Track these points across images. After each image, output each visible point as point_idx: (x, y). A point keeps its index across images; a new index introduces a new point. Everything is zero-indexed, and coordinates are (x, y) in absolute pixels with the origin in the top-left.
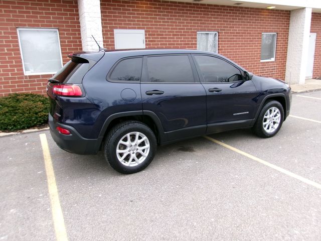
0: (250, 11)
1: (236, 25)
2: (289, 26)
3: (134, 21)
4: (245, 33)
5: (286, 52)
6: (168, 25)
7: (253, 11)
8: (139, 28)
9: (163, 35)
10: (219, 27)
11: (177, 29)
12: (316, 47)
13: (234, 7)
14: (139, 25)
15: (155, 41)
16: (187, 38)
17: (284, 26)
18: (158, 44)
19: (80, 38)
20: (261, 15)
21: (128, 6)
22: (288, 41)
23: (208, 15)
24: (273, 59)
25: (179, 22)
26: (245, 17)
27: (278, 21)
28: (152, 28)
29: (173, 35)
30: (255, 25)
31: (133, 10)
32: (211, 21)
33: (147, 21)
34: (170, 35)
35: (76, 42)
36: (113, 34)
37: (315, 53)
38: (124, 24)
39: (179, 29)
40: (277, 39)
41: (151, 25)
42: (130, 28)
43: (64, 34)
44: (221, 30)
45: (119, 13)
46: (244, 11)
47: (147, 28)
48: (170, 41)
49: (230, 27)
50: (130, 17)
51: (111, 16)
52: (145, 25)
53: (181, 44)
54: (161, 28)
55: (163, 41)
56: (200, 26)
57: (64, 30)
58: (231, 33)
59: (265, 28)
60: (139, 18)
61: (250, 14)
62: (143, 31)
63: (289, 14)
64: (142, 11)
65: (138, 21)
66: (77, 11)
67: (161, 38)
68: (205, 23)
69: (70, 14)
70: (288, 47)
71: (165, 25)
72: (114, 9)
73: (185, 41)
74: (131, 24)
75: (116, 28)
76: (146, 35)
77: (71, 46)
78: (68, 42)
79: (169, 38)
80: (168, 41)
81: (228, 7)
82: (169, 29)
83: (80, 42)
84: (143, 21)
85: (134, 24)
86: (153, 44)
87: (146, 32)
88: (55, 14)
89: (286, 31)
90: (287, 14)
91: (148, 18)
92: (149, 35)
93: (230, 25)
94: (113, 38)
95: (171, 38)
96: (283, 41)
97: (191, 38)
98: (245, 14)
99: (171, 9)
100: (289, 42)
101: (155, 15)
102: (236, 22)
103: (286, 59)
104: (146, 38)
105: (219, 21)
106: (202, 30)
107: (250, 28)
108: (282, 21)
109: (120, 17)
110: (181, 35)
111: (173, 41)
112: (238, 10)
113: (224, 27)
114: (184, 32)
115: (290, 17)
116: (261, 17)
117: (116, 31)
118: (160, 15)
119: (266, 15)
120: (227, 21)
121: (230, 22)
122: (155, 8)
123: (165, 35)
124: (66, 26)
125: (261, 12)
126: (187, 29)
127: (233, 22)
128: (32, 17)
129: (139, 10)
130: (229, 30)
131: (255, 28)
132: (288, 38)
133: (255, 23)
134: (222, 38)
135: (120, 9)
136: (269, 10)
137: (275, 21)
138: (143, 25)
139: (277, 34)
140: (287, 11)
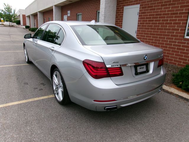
8: (137, 4)
14: (137, 1)
15: (145, 13)
16: (175, 7)
18: (147, 15)
28: (145, 2)
29: (162, 6)
34: (159, 6)
36: (123, 10)
38: (129, 2)
42: (132, 5)
47: (142, 2)
53: (168, 14)
55: (151, 12)
62: (139, 6)
67: (150, 10)
75: (125, 6)
76: (140, 8)
80: (156, 12)
85: (134, 2)
87: (140, 6)
92: (142, 8)
94: (123, 12)
95: (159, 9)
97: (181, 7)
104: (140, 11)
111: (161, 12)
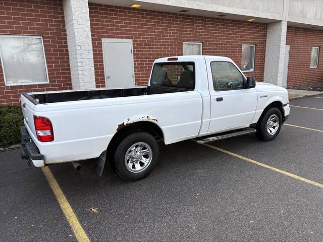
0: (232, 23)
1: (219, 36)
2: (266, 38)
3: (122, 30)
4: (227, 44)
5: (264, 63)
6: (155, 35)
7: (235, 24)
8: (127, 38)
9: (150, 45)
10: (204, 38)
11: (163, 39)
12: (289, 58)
13: (217, 19)
14: (127, 34)
15: (142, 51)
16: (173, 49)
17: (262, 38)
18: (146, 54)
19: (67, 46)
20: (241, 27)
21: (115, 15)
22: (265, 52)
23: (193, 26)
24: (252, 70)
25: (166, 33)
26: (226, 28)
27: (256, 33)
28: (140, 38)
29: (160, 45)
30: (236, 37)
31: (120, 19)
32: (196, 32)
33: (134, 31)
34: (158, 45)
35: (63, 50)
36: (101, 43)
37: (289, 64)
38: (112, 33)
39: (166, 39)
40: (255, 50)
41: (139, 34)
42: (118, 37)
43: (49, 42)
44: (205, 41)
45: (106, 21)
46: (226, 23)
47: (135, 37)
48: (158, 51)
49: (214, 38)
50: (118, 26)
51: (98, 25)
52: (133, 34)
54: (148, 38)
55: (150, 51)
56: (186, 37)
57: (49, 38)
58: (214, 44)
59: (245, 40)
60: (127, 27)
61: (232, 26)
62: (131, 41)
63: (267, 27)
64: (130, 20)
65: (126, 30)
66: (63, 18)
67: (148, 48)
68: (190, 34)
69: (55, 21)
70: (266, 58)
71: (152, 35)
72: (101, 17)
73: (172, 51)
74: (119, 34)
75: (104, 37)
76: (134, 44)
77: (57, 54)
78: (54, 50)
79: (156, 48)
80: (155, 51)
81: (211, 18)
82: (156, 39)
83: (67, 50)
84: (131, 31)
85: (121, 34)
86: (141, 54)
87: (133, 41)
88: (38, 20)
89: (263, 43)
90: (265, 27)
91: (135, 27)
92: (137, 44)
93: (213, 36)
94: (101, 47)
95: (159, 48)
96: (261, 52)
97: (178, 49)
98: (227, 26)
99: (158, 19)
100: (266, 54)
101: (142, 24)
102: (219, 33)
103: (264, 70)
104: (134, 48)
105: (204, 32)
106: (187, 41)
107: (231, 39)
108: (260, 34)
109: (108, 25)
110: (168, 45)
111: (160, 51)
112: (221, 22)
113: (208, 38)
114: (170, 42)
115: (267, 29)
116: (241, 30)
117: (103, 40)
118: (147, 25)
119: (246, 27)
120: (211, 33)
121: (214, 33)
122: (142, 17)
123: (153, 45)
124: (52, 34)
125: (241, 24)
126: (173, 39)
127: (216, 33)
128: (13, 23)
129: (126, 19)
130: (213, 41)
131: (236, 40)
132: (265, 50)
133: (236, 34)
134: (206, 49)
135: (108, 18)
136: (248, 22)
137: (254, 33)
138: (130, 34)
139: (256, 45)
140: (264, 24)
